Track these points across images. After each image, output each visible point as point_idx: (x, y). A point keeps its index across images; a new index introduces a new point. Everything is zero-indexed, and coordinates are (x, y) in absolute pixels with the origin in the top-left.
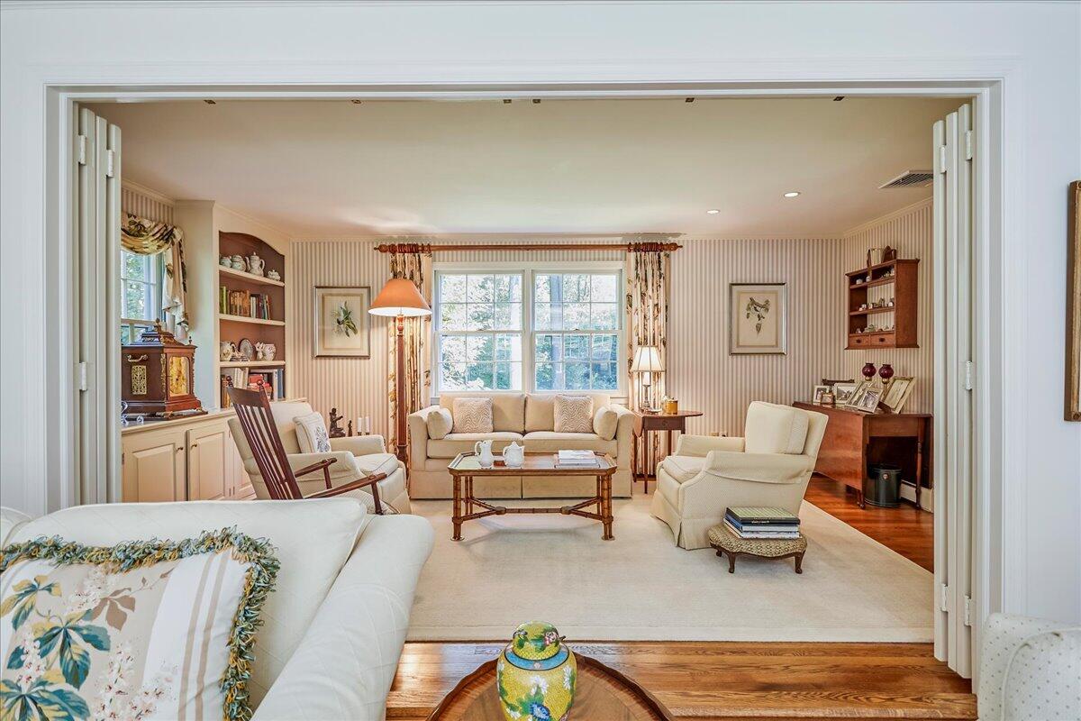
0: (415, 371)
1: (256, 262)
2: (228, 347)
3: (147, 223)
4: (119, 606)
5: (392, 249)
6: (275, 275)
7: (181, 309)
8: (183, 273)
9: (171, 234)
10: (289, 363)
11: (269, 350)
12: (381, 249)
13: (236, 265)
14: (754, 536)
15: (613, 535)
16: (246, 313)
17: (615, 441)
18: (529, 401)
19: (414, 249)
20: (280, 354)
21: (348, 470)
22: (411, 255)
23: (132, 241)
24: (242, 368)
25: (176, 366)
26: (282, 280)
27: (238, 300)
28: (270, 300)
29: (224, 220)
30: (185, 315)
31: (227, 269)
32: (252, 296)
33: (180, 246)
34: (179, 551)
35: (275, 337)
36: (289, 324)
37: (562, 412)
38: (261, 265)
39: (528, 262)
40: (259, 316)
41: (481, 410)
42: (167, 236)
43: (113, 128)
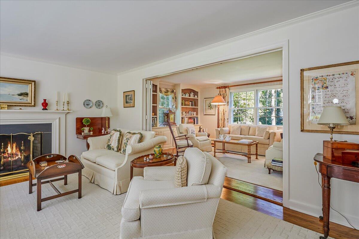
0: (224, 118)
1: (192, 94)
2: (184, 113)
3: (169, 90)
4: (131, 137)
5: (220, 88)
6: (196, 96)
7: (175, 105)
8: (175, 98)
9: (173, 91)
10: (199, 116)
11: (195, 113)
12: (217, 88)
13: (186, 95)
14: (275, 165)
15: (251, 162)
16: (189, 105)
17: (268, 140)
18: (251, 128)
19: (225, 87)
20: (197, 114)
21: (193, 138)
22: (224, 89)
23: (166, 94)
24: (187, 117)
25: (172, 116)
26: (198, 97)
27: (187, 103)
28: (195, 102)
29: (183, 87)
30: (176, 106)
31: (184, 97)
32: (190, 101)
33: (175, 93)
34: (136, 134)
35: (195, 110)
36: (199, 107)
37: (258, 131)
38: (193, 95)
39: (256, 87)
40: (192, 106)
41: (237, 129)
42: (173, 92)
43: (151, 81)
